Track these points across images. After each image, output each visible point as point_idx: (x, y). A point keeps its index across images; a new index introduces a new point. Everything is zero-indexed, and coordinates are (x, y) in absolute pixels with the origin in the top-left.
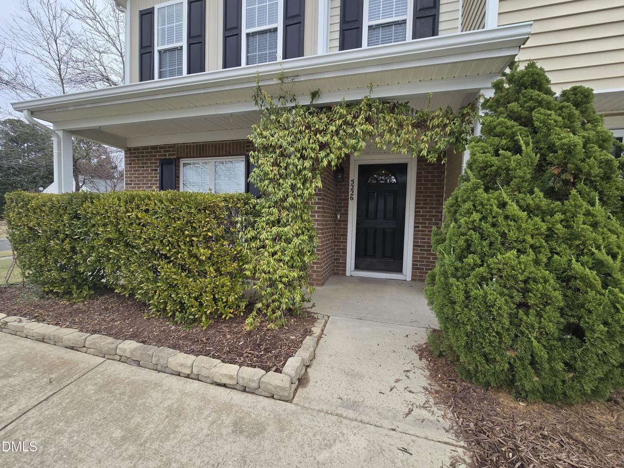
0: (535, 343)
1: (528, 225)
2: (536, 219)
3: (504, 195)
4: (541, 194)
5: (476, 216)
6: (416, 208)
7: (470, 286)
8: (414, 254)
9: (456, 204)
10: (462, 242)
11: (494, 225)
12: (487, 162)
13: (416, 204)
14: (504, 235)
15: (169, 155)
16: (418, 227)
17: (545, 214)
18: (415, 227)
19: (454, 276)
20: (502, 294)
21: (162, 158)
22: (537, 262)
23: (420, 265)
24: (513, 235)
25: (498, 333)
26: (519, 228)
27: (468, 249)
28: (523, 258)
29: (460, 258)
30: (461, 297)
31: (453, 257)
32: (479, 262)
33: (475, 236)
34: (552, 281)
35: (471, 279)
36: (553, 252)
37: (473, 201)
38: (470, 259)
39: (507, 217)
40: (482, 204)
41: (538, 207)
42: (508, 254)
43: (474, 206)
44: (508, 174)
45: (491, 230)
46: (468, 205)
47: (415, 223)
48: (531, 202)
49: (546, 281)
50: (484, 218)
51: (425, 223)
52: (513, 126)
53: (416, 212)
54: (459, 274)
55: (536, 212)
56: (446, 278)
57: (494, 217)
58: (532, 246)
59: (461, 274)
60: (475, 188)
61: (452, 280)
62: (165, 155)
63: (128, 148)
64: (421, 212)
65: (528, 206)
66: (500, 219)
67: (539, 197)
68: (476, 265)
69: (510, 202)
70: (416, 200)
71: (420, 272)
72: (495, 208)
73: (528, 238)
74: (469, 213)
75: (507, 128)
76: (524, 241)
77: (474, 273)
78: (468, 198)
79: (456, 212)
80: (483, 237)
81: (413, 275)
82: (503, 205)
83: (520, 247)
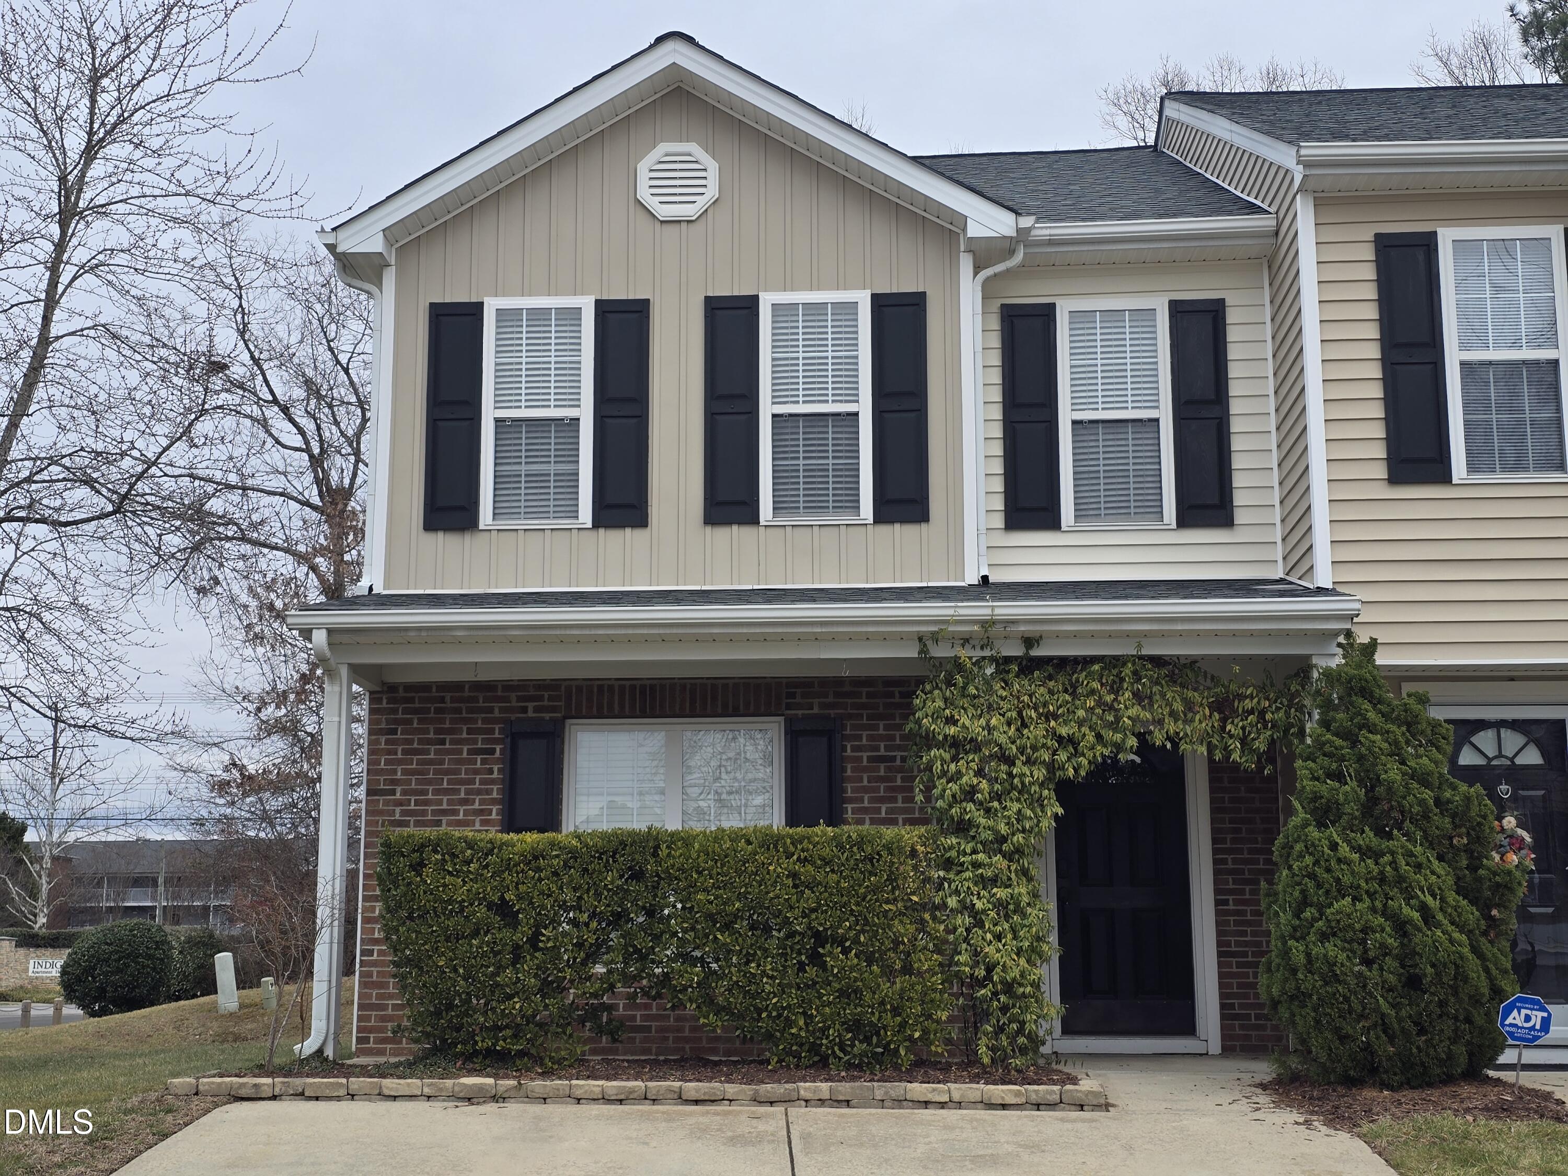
0: (1381, 1000)
1: (1360, 869)
2: (1369, 861)
3: (1335, 836)
4: (1372, 834)
5: (1308, 860)
6: (1215, 851)
7: (1311, 946)
8: (1221, 976)
9: (1288, 847)
10: (1297, 894)
11: (1328, 870)
12: (1315, 792)
13: (1215, 841)
14: (1338, 881)
15: (537, 710)
16: (1226, 902)
17: (1377, 855)
18: (1218, 903)
19: (1292, 937)
20: (1343, 949)
21: (513, 717)
22: (1374, 910)
23: (1242, 1006)
24: (1347, 880)
25: (1344, 997)
26: (1353, 872)
27: (1305, 902)
28: (1359, 906)
29: (1297, 916)
30: (1302, 959)
31: (1289, 914)
32: (1317, 915)
33: (1310, 884)
34: (1388, 929)
35: (1312, 938)
36: (1387, 897)
37: (1305, 841)
38: (1307, 914)
39: (1339, 861)
40: (1313, 845)
41: (1369, 848)
42: (1344, 902)
43: (1306, 847)
44: (1338, 809)
45: (1325, 876)
46: (1299, 847)
47: (1217, 891)
48: (1362, 843)
49: (1383, 930)
50: (1316, 863)
51: (1242, 892)
52: (1342, 748)
53: (1215, 862)
54: (1298, 934)
55: (1369, 854)
56: (1285, 943)
57: (1327, 860)
58: (1367, 892)
59: (1299, 934)
60: (1306, 824)
61: (1291, 943)
62: (524, 710)
63: (383, 684)
64: (1230, 861)
65: (1360, 846)
66: (1333, 863)
67: (1369, 837)
68: (1314, 920)
69: (1340, 842)
70: (1214, 831)
71: (1242, 1027)
72: (1326, 849)
73: (1363, 884)
74: (1301, 856)
75: (1336, 749)
76: (1359, 886)
77: (1313, 930)
78: (1299, 837)
79: (1289, 855)
80: (1319, 886)
81: (1226, 1036)
82: (1334, 846)
83: (1355, 893)
